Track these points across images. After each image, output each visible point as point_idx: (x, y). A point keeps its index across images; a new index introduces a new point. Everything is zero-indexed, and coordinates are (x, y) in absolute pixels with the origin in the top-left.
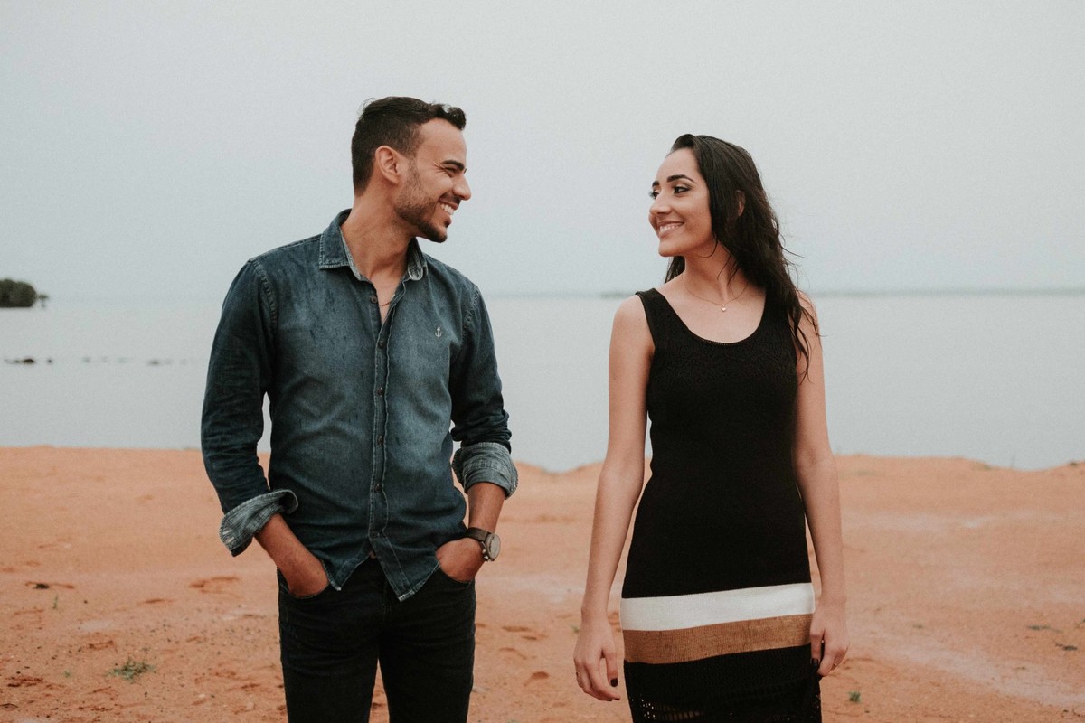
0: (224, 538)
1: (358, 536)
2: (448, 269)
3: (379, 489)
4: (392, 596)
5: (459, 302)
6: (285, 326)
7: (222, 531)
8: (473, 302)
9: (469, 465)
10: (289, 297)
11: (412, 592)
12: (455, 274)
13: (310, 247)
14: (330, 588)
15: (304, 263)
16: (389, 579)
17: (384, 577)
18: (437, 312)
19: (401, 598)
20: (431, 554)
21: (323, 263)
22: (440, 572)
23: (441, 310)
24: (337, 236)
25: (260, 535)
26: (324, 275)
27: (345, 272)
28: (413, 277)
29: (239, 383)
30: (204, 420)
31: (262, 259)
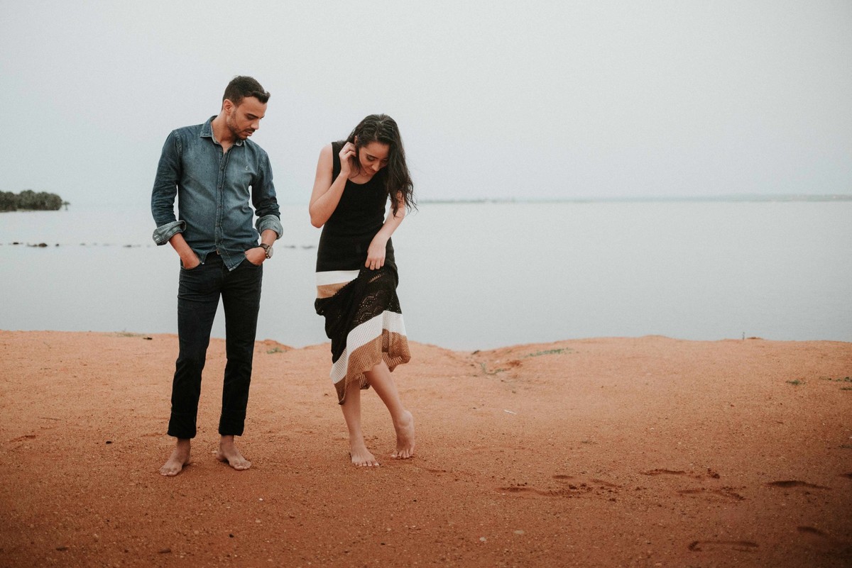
0: (154, 239)
1: (211, 245)
2: (255, 144)
3: (219, 226)
4: (226, 268)
5: (258, 157)
6: (184, 157)
7: (154, 235)
8: (264, 158)
9: (262, 224)
10: (187, 146)
11: (234, 268)
12: (257, 146)
13: (198, 128)
14: (201, 264)
15: (194, 134)
16: (225, 262)
17: (222, 261)
18: (247, 161)
19: (230, 270)
20: (243, 252)
21: (202, 134)
22: (246, 260)
23: (249, 160)
24: (209, 125)
25: (171, 240)
26: (202, 140)
27: (209, 139)
28: (237, 144)
29: (167, 180)
30: (153, 195)
31: (178, 130)
